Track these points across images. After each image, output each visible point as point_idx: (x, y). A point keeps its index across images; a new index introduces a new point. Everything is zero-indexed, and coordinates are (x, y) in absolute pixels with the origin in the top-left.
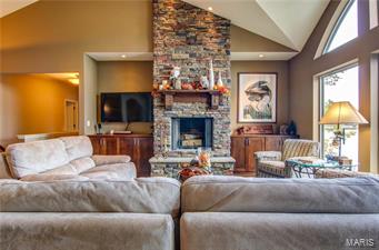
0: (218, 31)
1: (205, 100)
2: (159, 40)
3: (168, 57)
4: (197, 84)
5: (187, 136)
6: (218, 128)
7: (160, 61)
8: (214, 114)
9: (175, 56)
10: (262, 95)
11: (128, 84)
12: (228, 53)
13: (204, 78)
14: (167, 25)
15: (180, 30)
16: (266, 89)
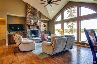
0: (39, 14)
1: (37, 27)
2: (28, 14)
3: (30, 18)
4: (36, 24)
5: (33, 34)
6: (39, 32)
7: (28, 18)
8: (39, 30)
9: (31, 18)
10: (44, 27)
11: (17, 22)
12: (41, 18)
13: (37, 23)
14: (29, 11)
15: (32, 12)
16: (45, 25)
